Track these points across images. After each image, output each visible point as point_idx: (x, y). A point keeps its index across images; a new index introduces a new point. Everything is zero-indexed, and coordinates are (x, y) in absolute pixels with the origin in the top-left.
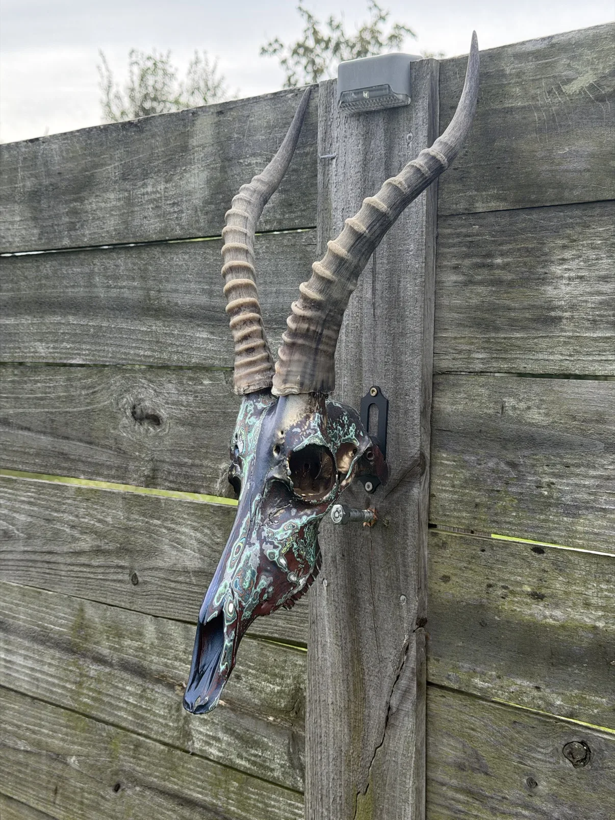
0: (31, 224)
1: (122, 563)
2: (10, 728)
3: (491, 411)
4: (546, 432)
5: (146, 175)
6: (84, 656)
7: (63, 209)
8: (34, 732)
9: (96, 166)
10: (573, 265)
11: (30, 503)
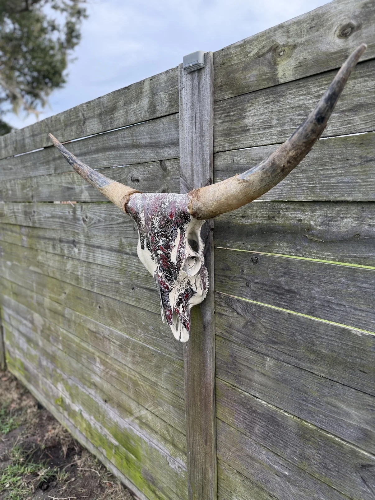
0: (100, 124)
1: (131, 225)
2: (104, 276)
3: (230, 162)
4: (246, 166)
5: (131, 103)
6: (122, 253)
7: (108, 118)
8: (110, 276)
9: (117, 103)
10: (253, 111)
11: (105, 211)
